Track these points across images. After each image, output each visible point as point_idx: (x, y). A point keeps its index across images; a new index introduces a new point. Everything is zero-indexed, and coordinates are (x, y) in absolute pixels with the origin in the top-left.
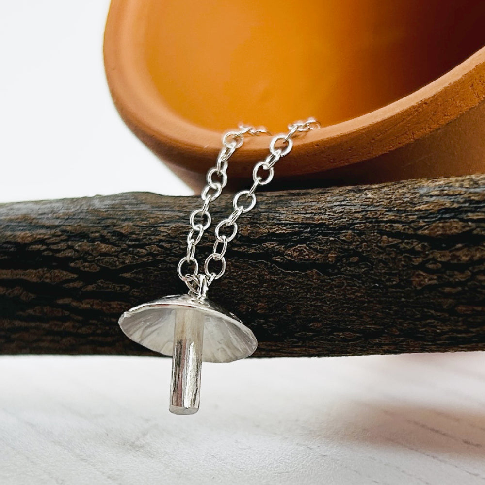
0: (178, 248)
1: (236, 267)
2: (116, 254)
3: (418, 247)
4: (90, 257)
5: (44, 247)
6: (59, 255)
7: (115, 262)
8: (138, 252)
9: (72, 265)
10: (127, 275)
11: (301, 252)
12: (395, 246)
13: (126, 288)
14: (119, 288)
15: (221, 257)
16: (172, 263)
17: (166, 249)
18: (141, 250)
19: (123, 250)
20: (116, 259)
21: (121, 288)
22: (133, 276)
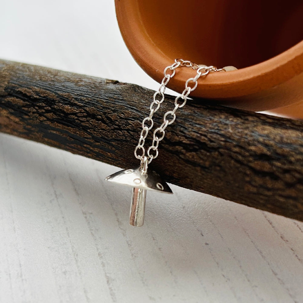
0: (136, 136)
1: (163, 155)
2: (109, 131)
3: (248, 172)
4: (97, 129)
5: (76, 118)
6: (83, 124)
7: (108, 135)
8: (119, 133)
9: (89, 130)
10: (114, 143)
11: (193, 157)
12: (238, 168)
13: (114, 149)
14: (110, 148)
15: (156, 148)
16: (134, 144)
17: (131, 135)
18: (120, 132)
19: (112, 129)
20: (108, 133)
21: (111, 148)
22: (116, 144)
